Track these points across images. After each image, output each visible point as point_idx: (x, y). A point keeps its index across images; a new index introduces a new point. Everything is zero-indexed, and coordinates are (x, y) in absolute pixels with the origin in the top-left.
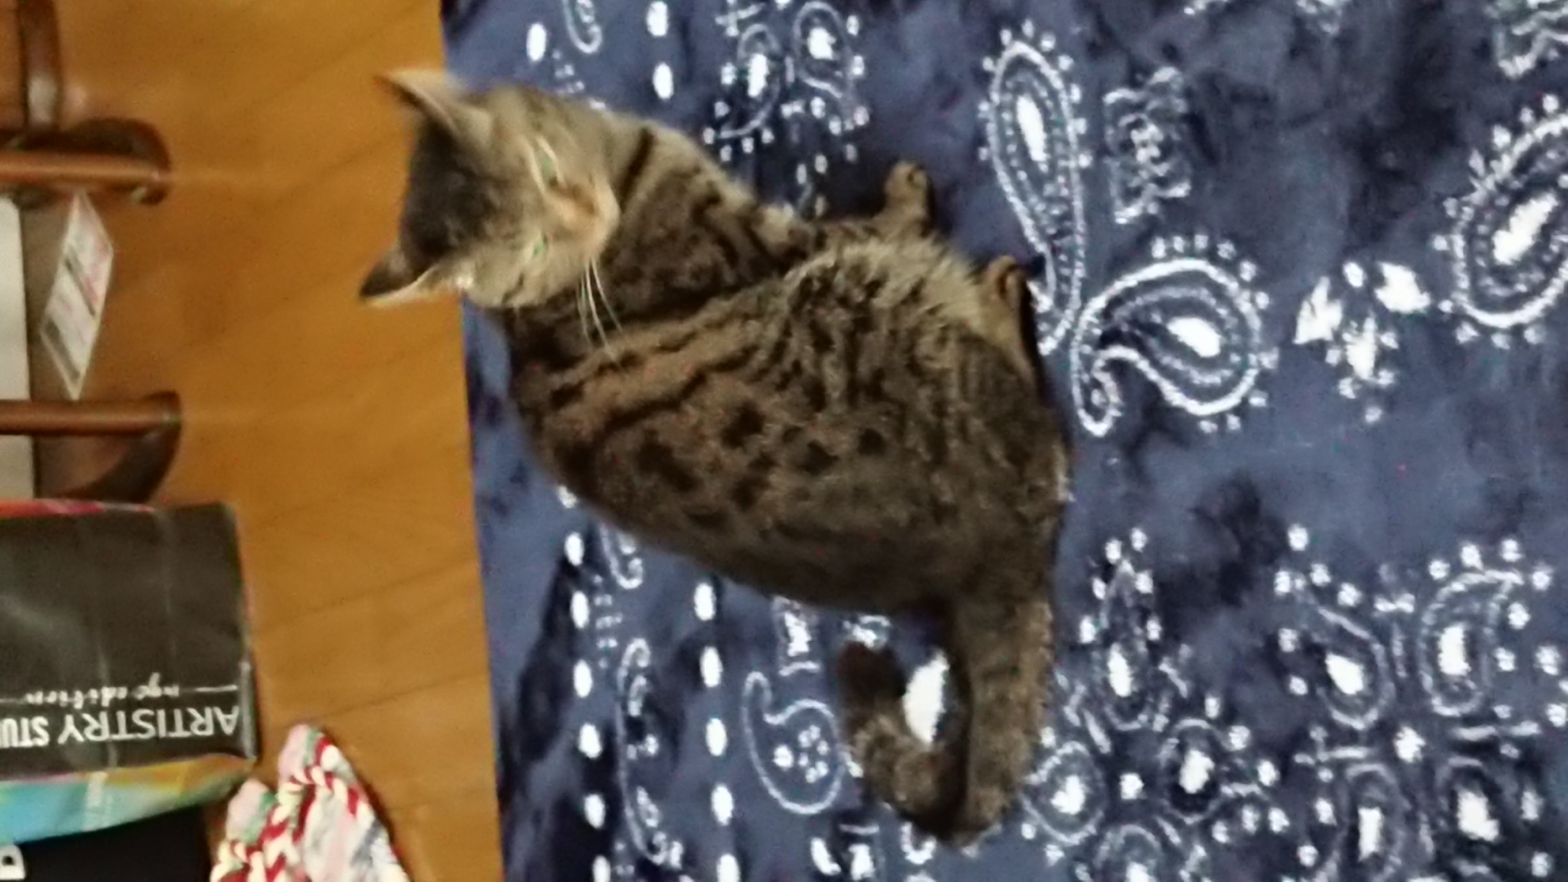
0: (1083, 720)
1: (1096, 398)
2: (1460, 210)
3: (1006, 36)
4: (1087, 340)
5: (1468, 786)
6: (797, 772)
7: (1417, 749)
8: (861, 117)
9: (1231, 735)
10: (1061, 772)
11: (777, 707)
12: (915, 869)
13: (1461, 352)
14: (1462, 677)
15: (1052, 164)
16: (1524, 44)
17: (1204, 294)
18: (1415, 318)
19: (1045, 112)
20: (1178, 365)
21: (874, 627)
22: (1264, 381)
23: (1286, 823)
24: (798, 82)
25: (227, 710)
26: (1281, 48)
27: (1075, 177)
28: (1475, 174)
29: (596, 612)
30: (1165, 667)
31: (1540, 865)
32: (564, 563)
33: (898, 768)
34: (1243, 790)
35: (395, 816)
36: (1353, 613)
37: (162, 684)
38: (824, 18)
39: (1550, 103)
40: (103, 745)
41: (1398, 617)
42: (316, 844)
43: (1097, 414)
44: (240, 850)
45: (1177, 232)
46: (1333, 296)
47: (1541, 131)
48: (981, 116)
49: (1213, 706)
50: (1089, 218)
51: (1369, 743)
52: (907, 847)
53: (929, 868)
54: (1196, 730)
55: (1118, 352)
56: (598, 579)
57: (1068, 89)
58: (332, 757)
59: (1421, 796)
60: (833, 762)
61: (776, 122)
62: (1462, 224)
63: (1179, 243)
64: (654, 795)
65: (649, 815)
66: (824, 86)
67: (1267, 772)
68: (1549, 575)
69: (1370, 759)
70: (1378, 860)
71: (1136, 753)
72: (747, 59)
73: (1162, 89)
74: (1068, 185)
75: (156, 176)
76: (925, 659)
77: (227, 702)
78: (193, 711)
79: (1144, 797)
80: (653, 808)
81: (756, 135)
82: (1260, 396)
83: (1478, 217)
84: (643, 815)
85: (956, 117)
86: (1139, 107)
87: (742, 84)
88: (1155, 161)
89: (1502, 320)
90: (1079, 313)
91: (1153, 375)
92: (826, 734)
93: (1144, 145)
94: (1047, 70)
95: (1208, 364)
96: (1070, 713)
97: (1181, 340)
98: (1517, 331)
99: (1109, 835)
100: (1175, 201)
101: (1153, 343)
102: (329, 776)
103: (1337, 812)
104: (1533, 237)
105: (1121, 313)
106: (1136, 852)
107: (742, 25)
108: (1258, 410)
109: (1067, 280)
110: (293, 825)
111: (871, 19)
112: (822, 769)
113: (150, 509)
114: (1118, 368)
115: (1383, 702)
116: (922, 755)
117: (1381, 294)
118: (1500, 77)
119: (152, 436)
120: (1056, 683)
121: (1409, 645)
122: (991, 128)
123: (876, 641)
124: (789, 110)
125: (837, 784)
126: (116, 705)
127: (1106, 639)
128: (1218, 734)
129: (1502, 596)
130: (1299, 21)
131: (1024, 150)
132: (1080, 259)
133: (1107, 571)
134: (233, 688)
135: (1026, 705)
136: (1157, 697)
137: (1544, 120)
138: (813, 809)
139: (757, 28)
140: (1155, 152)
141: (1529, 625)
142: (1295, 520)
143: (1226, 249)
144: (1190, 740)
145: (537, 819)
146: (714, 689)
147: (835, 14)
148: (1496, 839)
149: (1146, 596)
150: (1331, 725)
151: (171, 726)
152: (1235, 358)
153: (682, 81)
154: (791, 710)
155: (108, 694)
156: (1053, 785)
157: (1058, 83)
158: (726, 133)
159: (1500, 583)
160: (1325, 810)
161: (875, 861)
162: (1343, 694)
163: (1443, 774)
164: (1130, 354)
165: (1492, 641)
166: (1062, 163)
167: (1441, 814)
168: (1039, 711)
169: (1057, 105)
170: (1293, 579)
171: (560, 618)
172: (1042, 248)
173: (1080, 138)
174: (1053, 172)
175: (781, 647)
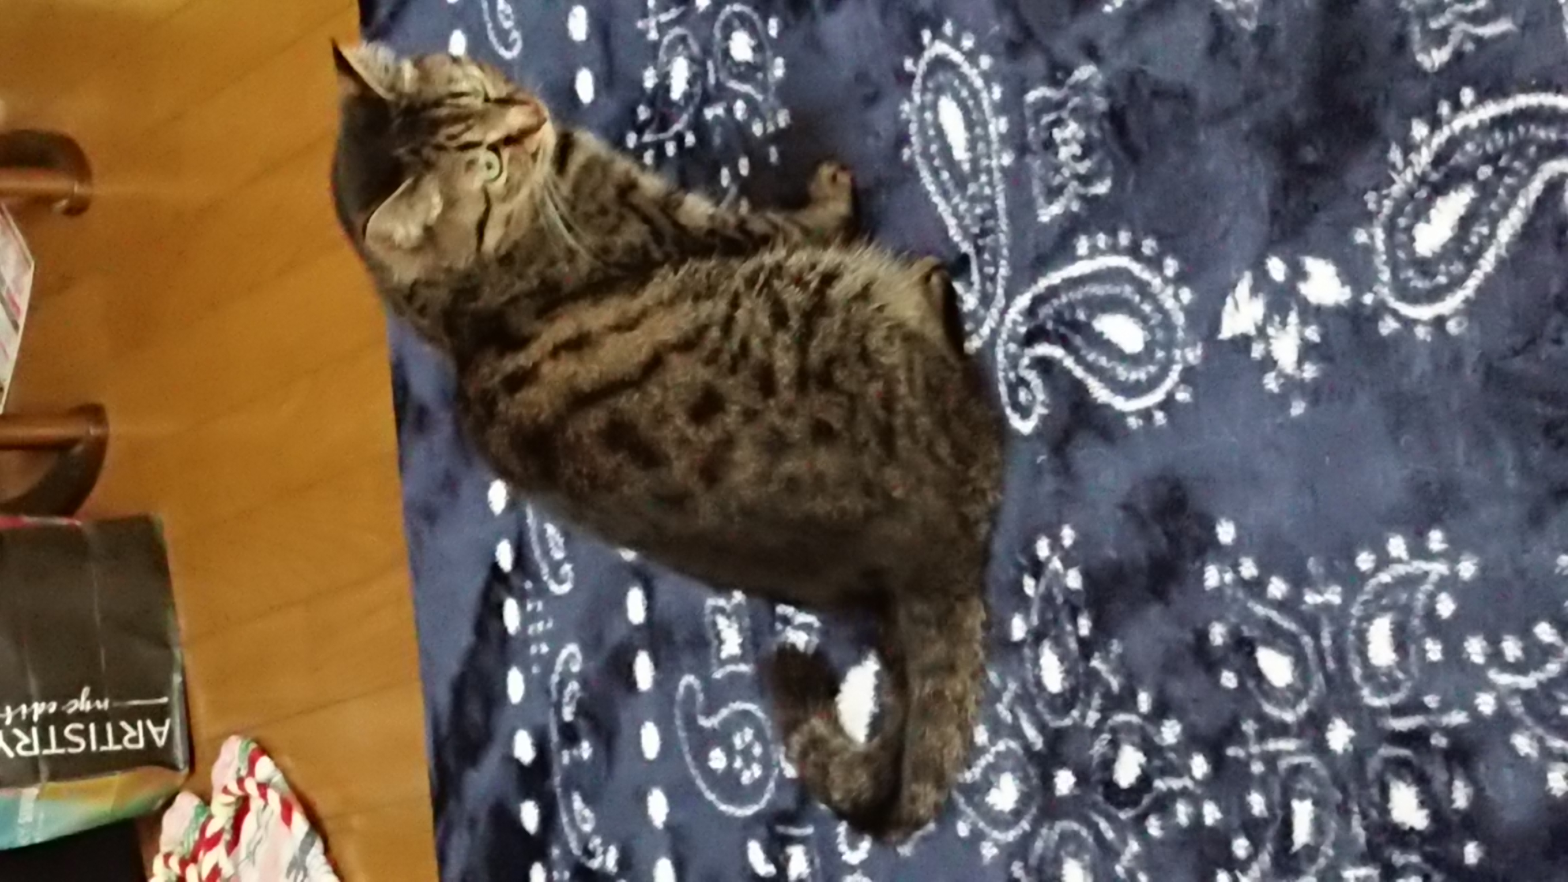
0: (1016, 717)
1: (1023, 396)
2: (1379, 203)
3: (926, 35)
4: (1011, 338)
5: (1400, 777)
6: (731, 776)
7: (1347, 740)
8: (783, 119)
9: (1163, 729)
10: (994, 769)
11: (710, 711)
12: (851, 869)
13: (1384, 345)
14: (1389, 667)
15: (974, 162)
16: (1441, 37)
17: (1128, 290)
18: (1338, 311)
19: (966, 111)
20: (1103, 361)
21: (806, 627)
22: (1188, 376)
23: (1218, 815)
24: (720, 85)
25: (159, 722)
26: (1201, 45)
27: (997, 175)
28: (1394, 167)
29: (527, 618)
30: (1096, 663)
31: (1472, 853)
32: (495, 567)
33: (831, 769)
34: (1176, 784)
35: (329, 826)
36: (1281, 606)
37: (92, 697)
38: (744, 22)
39: (1467, 95)
40: (34, 759)
41: (1327, 607)
42: (251, 855)
43: (1024, 412)
44: (174, 862)
45: (1101, 229)
46: (1255, 291)
47: (1458, 124)
48: (904, 116)
49: (1144, 701)
50: (1010, 214)
51: (1299, 736)
52: (843, 847)
53: (866, 867)
54: (1128, 725)
55: (1043, 349)
56: (528, 585)
57: (988, 87)
58: (265, 767)
59: (1352, 787)
60: (767, 763)
61: (698, 125)
62: (1382, 217)
63: (1102, 240)
64: (588, 800)
65: (584, 820)
66: (746, 88)
67: (1200, 766)
68: (1475, 564)
69: (1301, 751)
70: (1311, 852)
71: (1069, 749)
72: (669, 62)
73: (1081, 88)
74: (990, 183)
75: (77, 189)
76: (858, 660)
77: (159, 715)
78: (124, 724)
79: (1077, 792)
80: (587, 813)
81: (679, 138)
82: (1185, 391)
83: (1398, 210)
84: (578, 818)
85: (879, 118)
86: (1060, 105)
87: (664, 86)
88: (1076, 159)
89: (1424, 312)
90: (1004, 312)
91: (1079, 372)
92: (759, 735)
93: (1065, 142)
94: (967, 69)
95: (1134, 360)
96: (1002, 710)
97: (1106, 336)
98: (1439, 322)
99: (1044, 831)
100: (1096, 197)
101: (1078, 340)
102: (263, 788)
103: (1270, 806)
104: (1452, 229)
105: (1045, 311)
106: (1072, 848)
107: (662, 28)
108: (1185, 405)
109: (993, 279)
110: (227, 837)
111: (792, 21)
112: (757, 771)
113: (78, 523)
114: (1044, 365)
115: (1313, 694)
116: (856, 755)
117: (1304, 288)
118: (1418, 71)
119: (79, 449)
120: (988, 681)
121: (1337, 637)
122: (913, 128)
123: (808, 643)
124: (709, 113)
125: (771, 785)
126: (46, 720)
127: (1037, 637)
128: (1150, 729)
129: (1428, 587)
130: (1216, 18)
131: (946, 150)
132: (1004, 258)
133: (1037, 568)
134: (164, 700)
135: (960, 701)
136: (1089, 693)
137: (1462, 113)
138: (749, 811)
139: (677, 31)
140: (1076, 149)
141: (1456, 615)
142: (1223, 514)
143: (1149, 246)
144: (1122, 736)
145: (473, 823)
146: (647, 693)
147: (755, 17)
148: (1427, 827)
149: (1076, 592)
150: (1262, 718)
151: (102, 739)
152: (1160, 354)
153: (603, 84)
154: (724, 713)
155: (38, 708)
156: (986, 784)
157: (979, 83)
158: (648, 137)
159: (1426, 574)
160: (1257, 803)
161: (811, 863)
162: (1273, 688)
163: (1373, 765)
164: (1056, 352)
165: (1419, 632)
166: (984, 162)
167: (1373, 804)
168: (972, 708)
169: (978, 104)
170: (1221, 572)
171: (493, 626)
172: (966, 247)
173: (1003, 138)
174: (976, 171)
175: (713, 650)
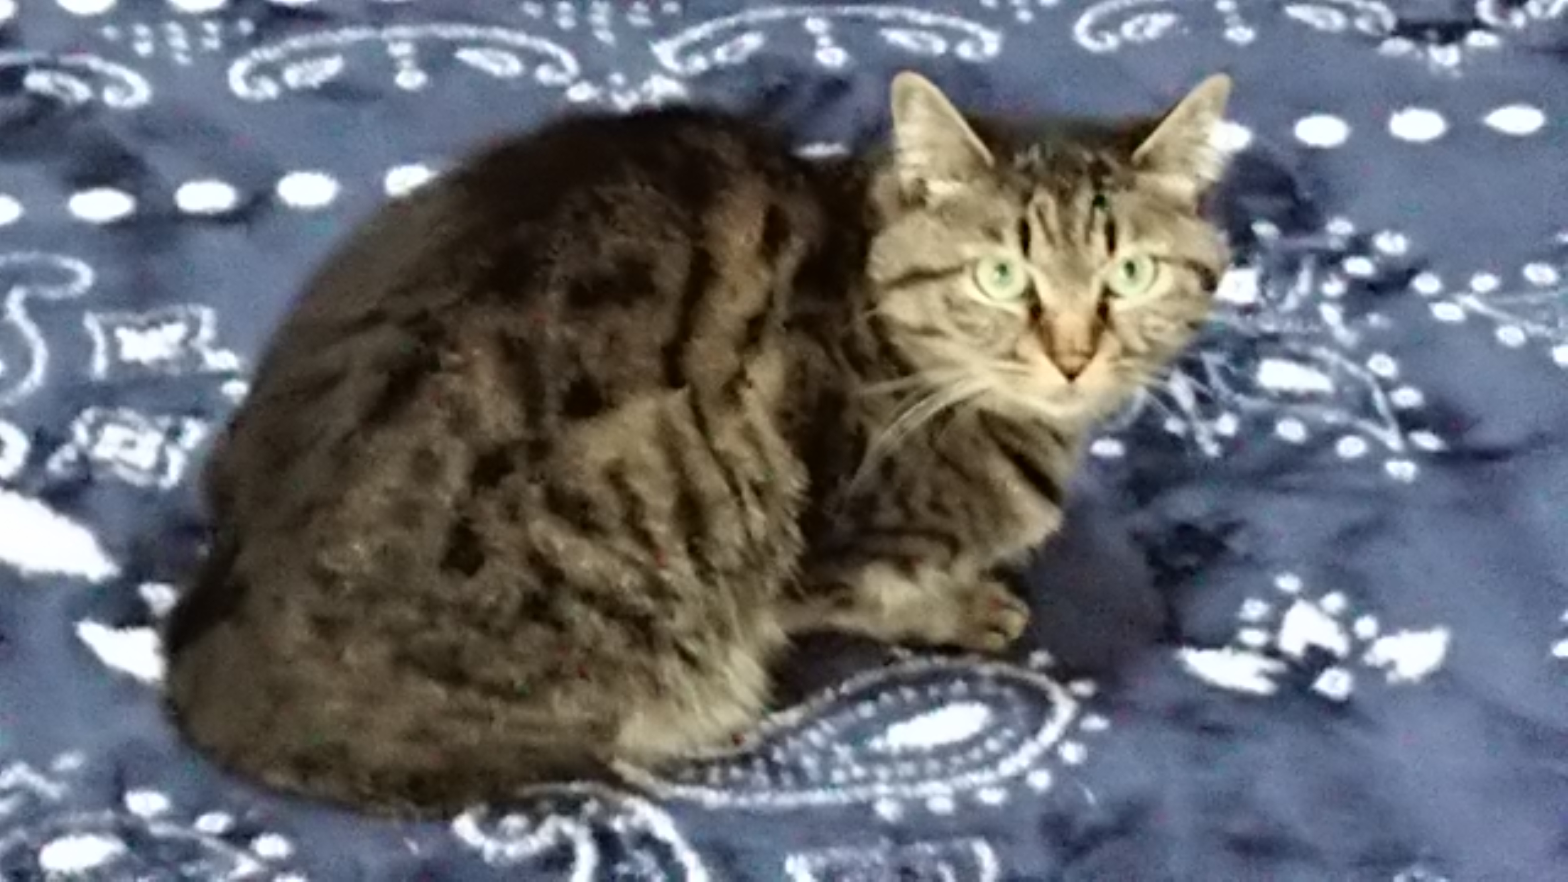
1: (515, 820)
3: (1083, 688)
4: (606, 810)
11: (34, 308)
15: (884, 758)
19: (964, 746)
21: (161, 465)
27: (861, 793)
29: (193, 23)
43: (487, 826)
50: (802, 812)
55: (586, 858)
56: (246, 26)
57: (999, 783)
74: (850, 782)
76: (108, 547)
90: (648, 796)
94: (1031, 750)
105: (646, 861)
109: (701, 780)
111: (1115, 478)
114: (560, 859)
120: (63, 753)
127: (132, 833)
131: (904, 713)
132: (732, 800)
133: (241, 836)
146: (65, 208)
154: (30, 331)
157: (1008, 767)
166: (883, 772)
169: (978, 766)
173: (922, 802)
174: (870, 759)
175: (130, 316)
